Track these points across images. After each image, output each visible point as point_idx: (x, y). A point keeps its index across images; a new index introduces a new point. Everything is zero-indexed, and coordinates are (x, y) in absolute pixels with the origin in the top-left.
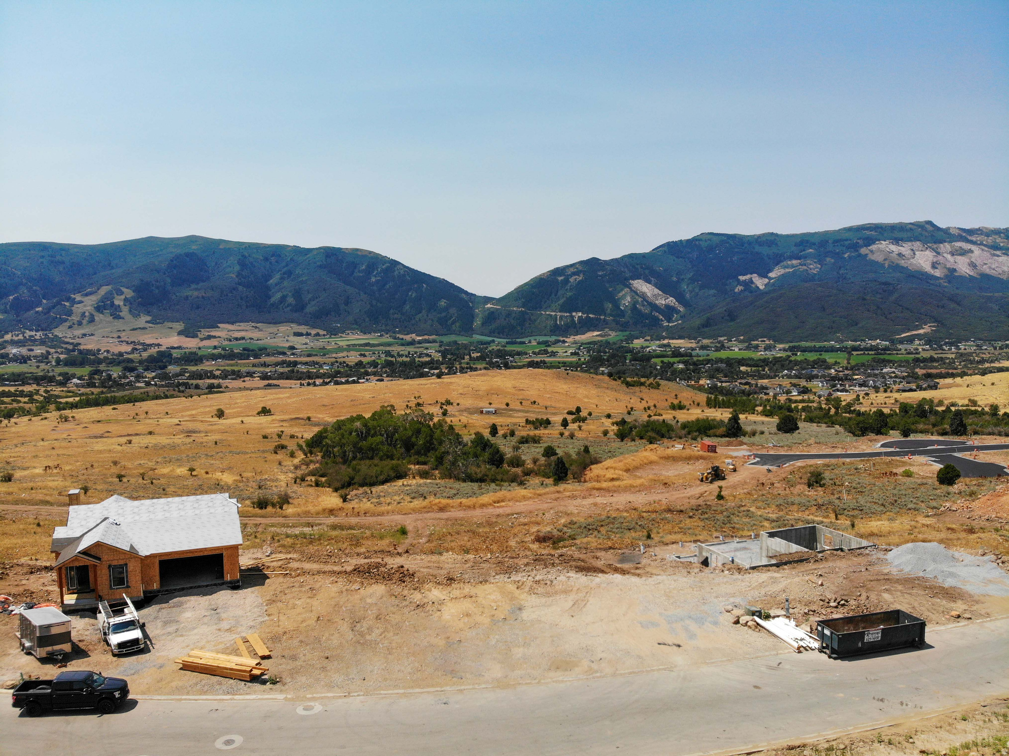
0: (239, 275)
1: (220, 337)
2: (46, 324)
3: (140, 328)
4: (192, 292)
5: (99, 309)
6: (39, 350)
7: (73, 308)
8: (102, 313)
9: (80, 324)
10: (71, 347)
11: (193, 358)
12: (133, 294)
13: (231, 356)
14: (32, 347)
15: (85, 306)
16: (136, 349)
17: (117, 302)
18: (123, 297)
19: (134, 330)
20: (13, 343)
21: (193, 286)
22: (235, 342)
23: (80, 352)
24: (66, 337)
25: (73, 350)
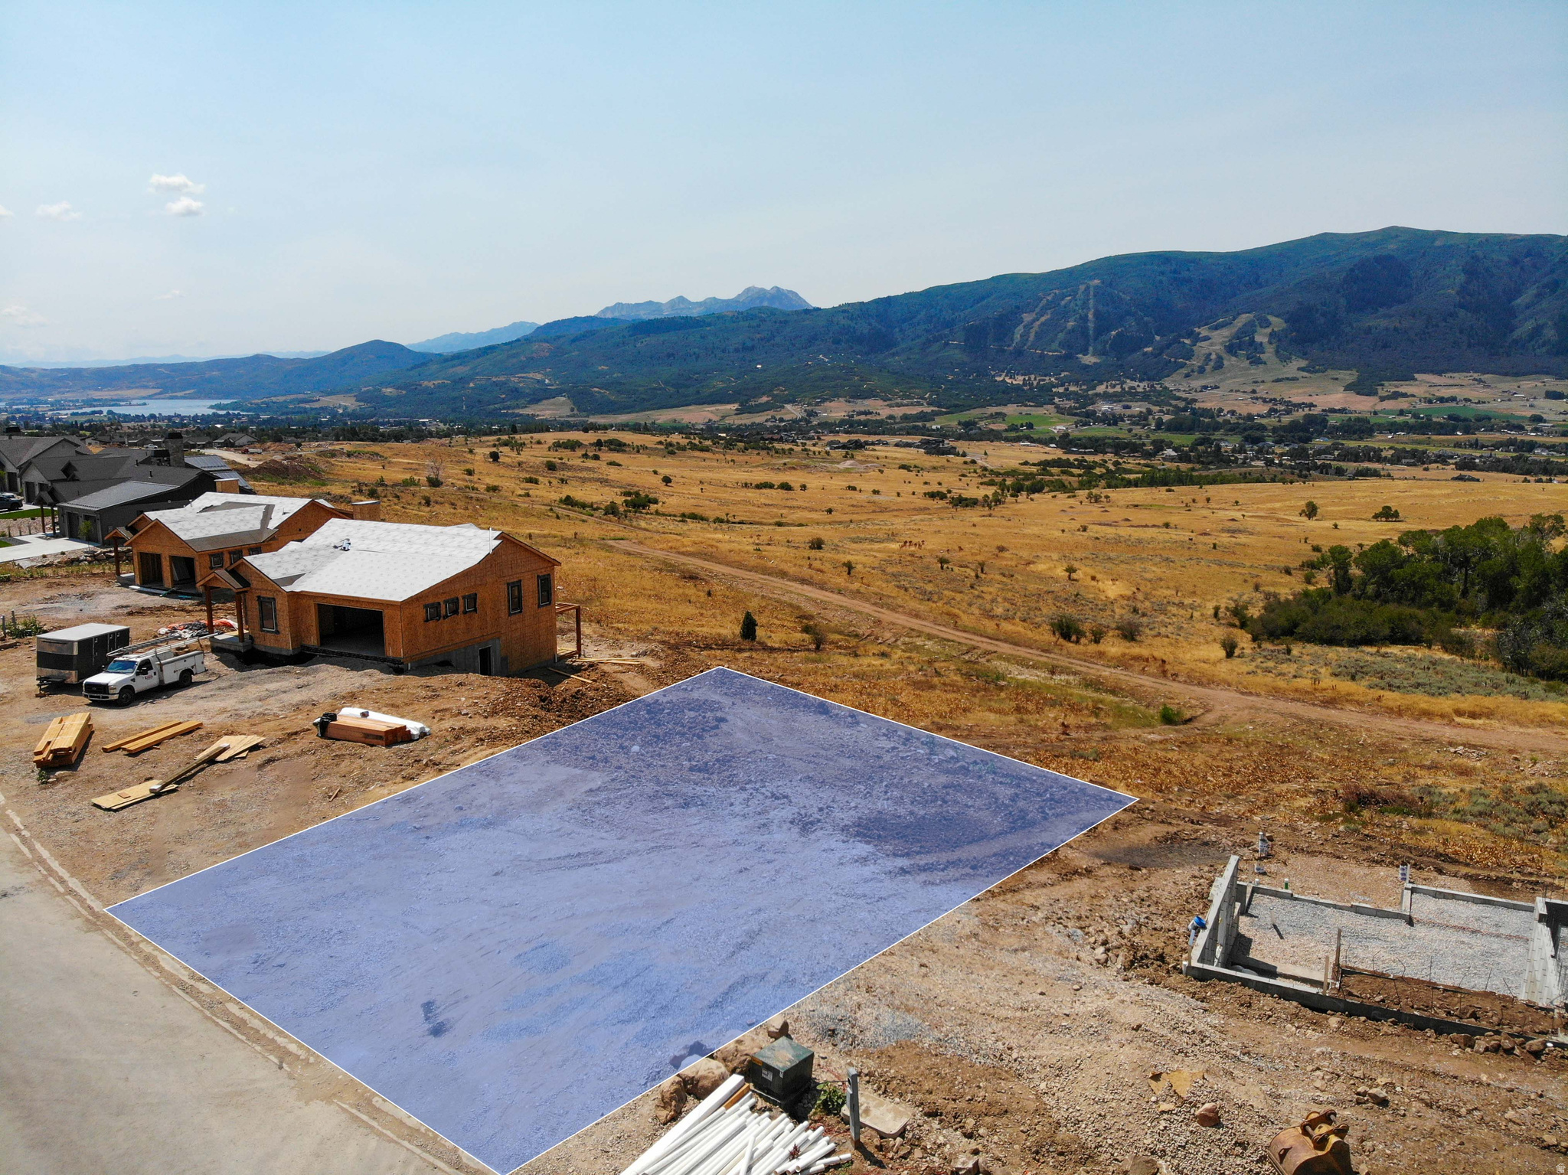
0: (1463, 290)
1: (1413, 396)
2: (1154, 371)
3: (1287, 379)
4: (1378, 322)
5: (1231, 349)
6: (1137, 408)
7: (1194, 348)
8: (1235, 355)
9: (1202, 370)
10: (1182, 404)
11: (1361, 428)
12: (1285, 325)
13: (1424, 426)
14: (1130, 404)
15: (1212, 345)
16: (1275, 411)
17: (1258, 339)
18: (1268, 330)
19: (1277, 380)
20: (1107, 397)
21: (1382, 311)
22: (1438, 405)
23: (1194, 412)
24: (1179, 390)
25: (1185, 410)
